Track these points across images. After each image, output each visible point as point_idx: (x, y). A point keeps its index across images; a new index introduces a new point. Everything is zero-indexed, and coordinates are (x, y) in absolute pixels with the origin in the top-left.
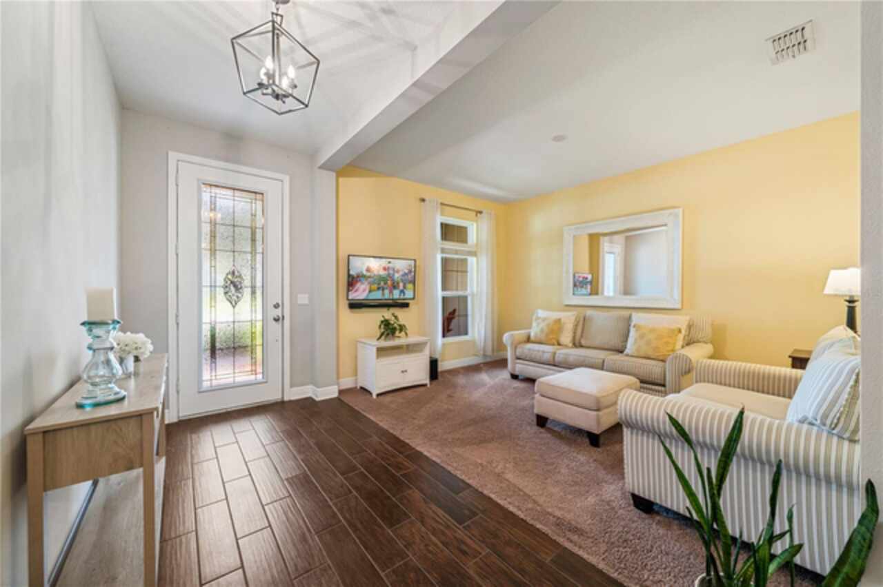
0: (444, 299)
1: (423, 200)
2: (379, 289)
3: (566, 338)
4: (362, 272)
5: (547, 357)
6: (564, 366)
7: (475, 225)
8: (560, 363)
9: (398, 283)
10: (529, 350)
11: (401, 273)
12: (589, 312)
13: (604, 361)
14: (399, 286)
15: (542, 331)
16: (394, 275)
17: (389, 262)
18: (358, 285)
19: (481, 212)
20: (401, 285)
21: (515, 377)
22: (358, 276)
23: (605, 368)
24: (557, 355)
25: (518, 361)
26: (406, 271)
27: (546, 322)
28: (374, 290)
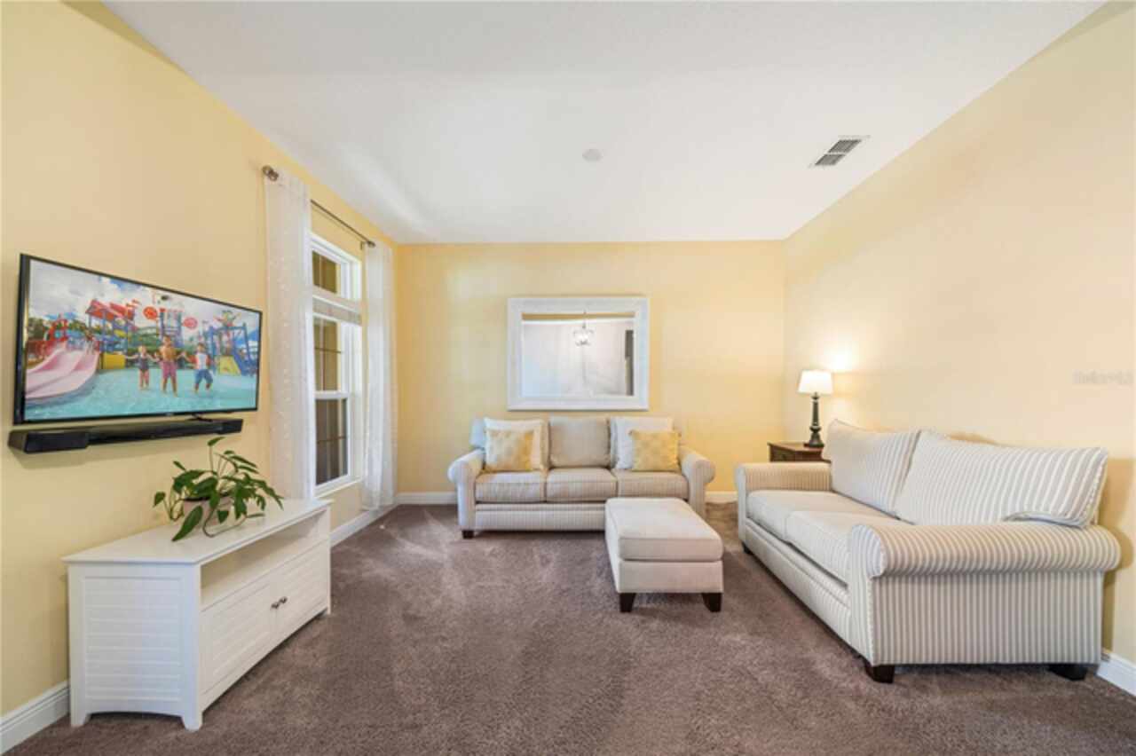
0: (320, 404)
1: (272, 174)
2: (130, 364)
3: (536, 459)
4: (71, 315)
5: (535, 491)
6: (562, 500)
7: (358, 267)
8: (555, 496)
9: (191, 354)
10: (501, 485)
11: (200, 328)
12: (554, 419)
13: (617, 483)
14: (194, 361)
15: (509, 452)
16: (179, 332)
17: (164, 298)
18: (58, 350)
19: (370, 243)
20: (201, 360)
21: (468, 534)
22: (57, 327)
23: (620, 493)
24: (549, 487)
25: (480, 506)
26: (217, 325)
27: (513, 437)
28: (115, 368)
